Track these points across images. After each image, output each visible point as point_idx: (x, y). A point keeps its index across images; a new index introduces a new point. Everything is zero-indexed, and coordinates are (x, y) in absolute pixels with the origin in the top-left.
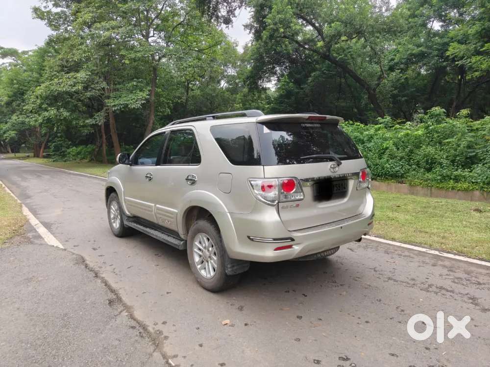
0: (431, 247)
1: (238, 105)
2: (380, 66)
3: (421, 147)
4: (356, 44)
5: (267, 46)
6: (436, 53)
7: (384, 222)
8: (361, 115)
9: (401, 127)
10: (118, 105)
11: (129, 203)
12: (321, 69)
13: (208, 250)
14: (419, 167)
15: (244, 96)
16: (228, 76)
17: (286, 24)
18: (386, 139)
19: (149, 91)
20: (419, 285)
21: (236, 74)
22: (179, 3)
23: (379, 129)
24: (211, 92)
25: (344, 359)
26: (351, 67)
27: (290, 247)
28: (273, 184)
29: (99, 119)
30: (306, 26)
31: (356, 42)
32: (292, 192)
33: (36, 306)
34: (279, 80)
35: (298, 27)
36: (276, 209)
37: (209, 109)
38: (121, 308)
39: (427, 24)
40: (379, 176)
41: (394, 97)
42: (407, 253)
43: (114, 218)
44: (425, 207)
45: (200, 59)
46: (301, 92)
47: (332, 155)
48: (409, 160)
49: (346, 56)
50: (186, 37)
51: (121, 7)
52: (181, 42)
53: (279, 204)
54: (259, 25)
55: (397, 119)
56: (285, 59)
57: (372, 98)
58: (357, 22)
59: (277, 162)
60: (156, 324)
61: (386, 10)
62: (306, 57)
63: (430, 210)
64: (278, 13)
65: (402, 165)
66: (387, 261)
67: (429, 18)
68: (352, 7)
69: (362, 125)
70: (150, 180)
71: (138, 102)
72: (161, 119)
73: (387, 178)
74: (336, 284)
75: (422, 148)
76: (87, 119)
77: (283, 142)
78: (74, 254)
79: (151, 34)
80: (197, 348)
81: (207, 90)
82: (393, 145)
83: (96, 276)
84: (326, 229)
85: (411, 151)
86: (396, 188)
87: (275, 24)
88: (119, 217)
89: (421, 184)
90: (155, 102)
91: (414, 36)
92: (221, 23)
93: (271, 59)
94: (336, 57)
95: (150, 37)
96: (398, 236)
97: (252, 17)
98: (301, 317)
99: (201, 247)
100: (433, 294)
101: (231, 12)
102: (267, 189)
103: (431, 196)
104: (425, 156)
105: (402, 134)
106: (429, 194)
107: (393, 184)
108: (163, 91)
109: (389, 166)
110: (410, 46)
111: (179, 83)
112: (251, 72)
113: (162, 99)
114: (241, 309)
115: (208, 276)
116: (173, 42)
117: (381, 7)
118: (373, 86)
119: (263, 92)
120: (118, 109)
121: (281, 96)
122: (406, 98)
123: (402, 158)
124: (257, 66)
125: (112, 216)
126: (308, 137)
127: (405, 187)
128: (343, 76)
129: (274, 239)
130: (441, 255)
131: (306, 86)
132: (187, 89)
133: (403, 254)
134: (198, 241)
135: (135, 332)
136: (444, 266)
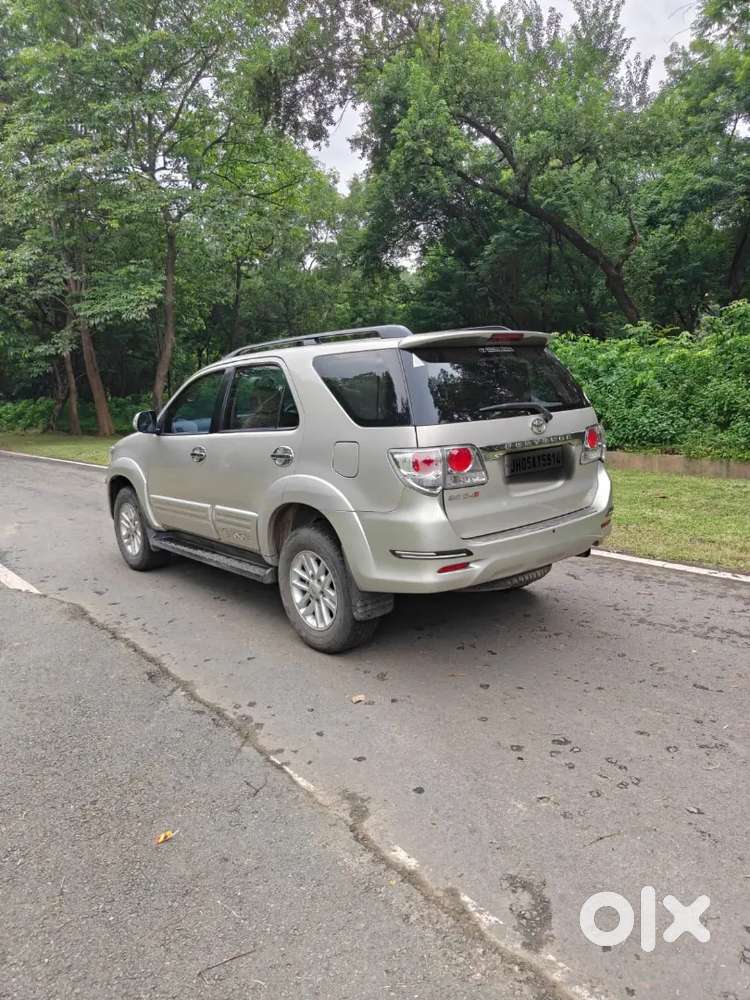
0: (718, 567)
1: (341, 306)
2: (629, 218)
3: (709, 381)
4: (580, 174)
5: (398, 182)
6: (741, 187)
7: (634, 526)
8: (592, 320)
9: (670, 342)
10: (100, 314)
11: (158, 505)
12: (510, 226)
13: (319, 581)
14: (705, 421)
15: (354, 287)
16: (319, 246)
17: (438, 137)
18: (640, 368)
19: (164, 283)
20: (692, 629)
21: (336, 242)
22: (215, 97)
23: (627, 348)
24: (285, 280)
25: (560, 743)
26: (571, 222)
27: (465, 566)
28: (433, 457)
29: (62, 344)
30: (478, 136)
31: (581, 171)
32: (466, 471)
33: (22, 686)
34: (424, 252)
35: (461, 144)
36: (439, 500)
37: (283, 314)
38: (171, 686)
39: (724, 126)
40: (627, 441)
41: (658, 279)
42: (674, 578)
43: (128, 536)
44: (714, 498)
45: (261, 214)
46: (472, 275)
47: (536, 402)
48: (687, 409)
49: (560, 197)
50: (231, 168)
51: (95, 110)
52: (220, 180)
53: (445, 492)
54: (382, 138)
55: (664, 327)
56: (435, 207)
57: (615, 284)
58: (582, 127)
59: (437, 417)
60: (237, 707)
61: (640, 103)
62: (479, 203)
63: (723, 502)
64: (421, 116)
65: (672, 418)
66: (639, 594)
67: (728, 114)
68: (570, 98)
69: (595, 342)
70: (201, 460)
71: (141, 308)
72: (186, 340)
73: (644, 445)
74: (546, 633)
75: (710, 385)
76: (37, 344)
77: (445, 382)
78: (63, 602)
79: (160, 163)
80: (316, 738)
81: (279, 278)
82: (655, 378)
83: (115, 636)
84: (527, 533)
85: (690, 390)
86: (660, 463)
87: (415, 139)
88: (139, 533)
89: (709, 453)
90: (174, 306)
91: (699, 151)
92: (304, 136)
93: (409, 207)
94: (542, 201)
95: (159, 169)
96: (660, 549)
97: (367, 123)
98: (488, 686)
99: (305, 577)
100: (715, 642)
101: (323, 113)
102: (422, 466)
103: (728, 476)
104: (717, 398)
105: (672, 356)
106: (724, 473)
107: (656, 457)
108: (189, 282)
109: (646, 421)
110: (690, 175)
111: (222, 264)
112: (368, 236)
113: (187, 298)
114: (382, 677)
115: (321, 626)
116: (203, 179)
117: (628, 97)
118: (616, 259)
119: (392, 277)
120: (100, 323)
121: (430, 285)
122: (682, 281)
123: (672, 404)
124: (380, 224)
125: (124, 532)
126: (489, 370)
127: (678, 460)
128: (554, 240)
129: (438, 553)
130: (735, 578)
131: (480, 262)
132: (238, 275)
133: (668, 580)
134: (299, 565)
135: (206, 719)
136: (740, 597)
